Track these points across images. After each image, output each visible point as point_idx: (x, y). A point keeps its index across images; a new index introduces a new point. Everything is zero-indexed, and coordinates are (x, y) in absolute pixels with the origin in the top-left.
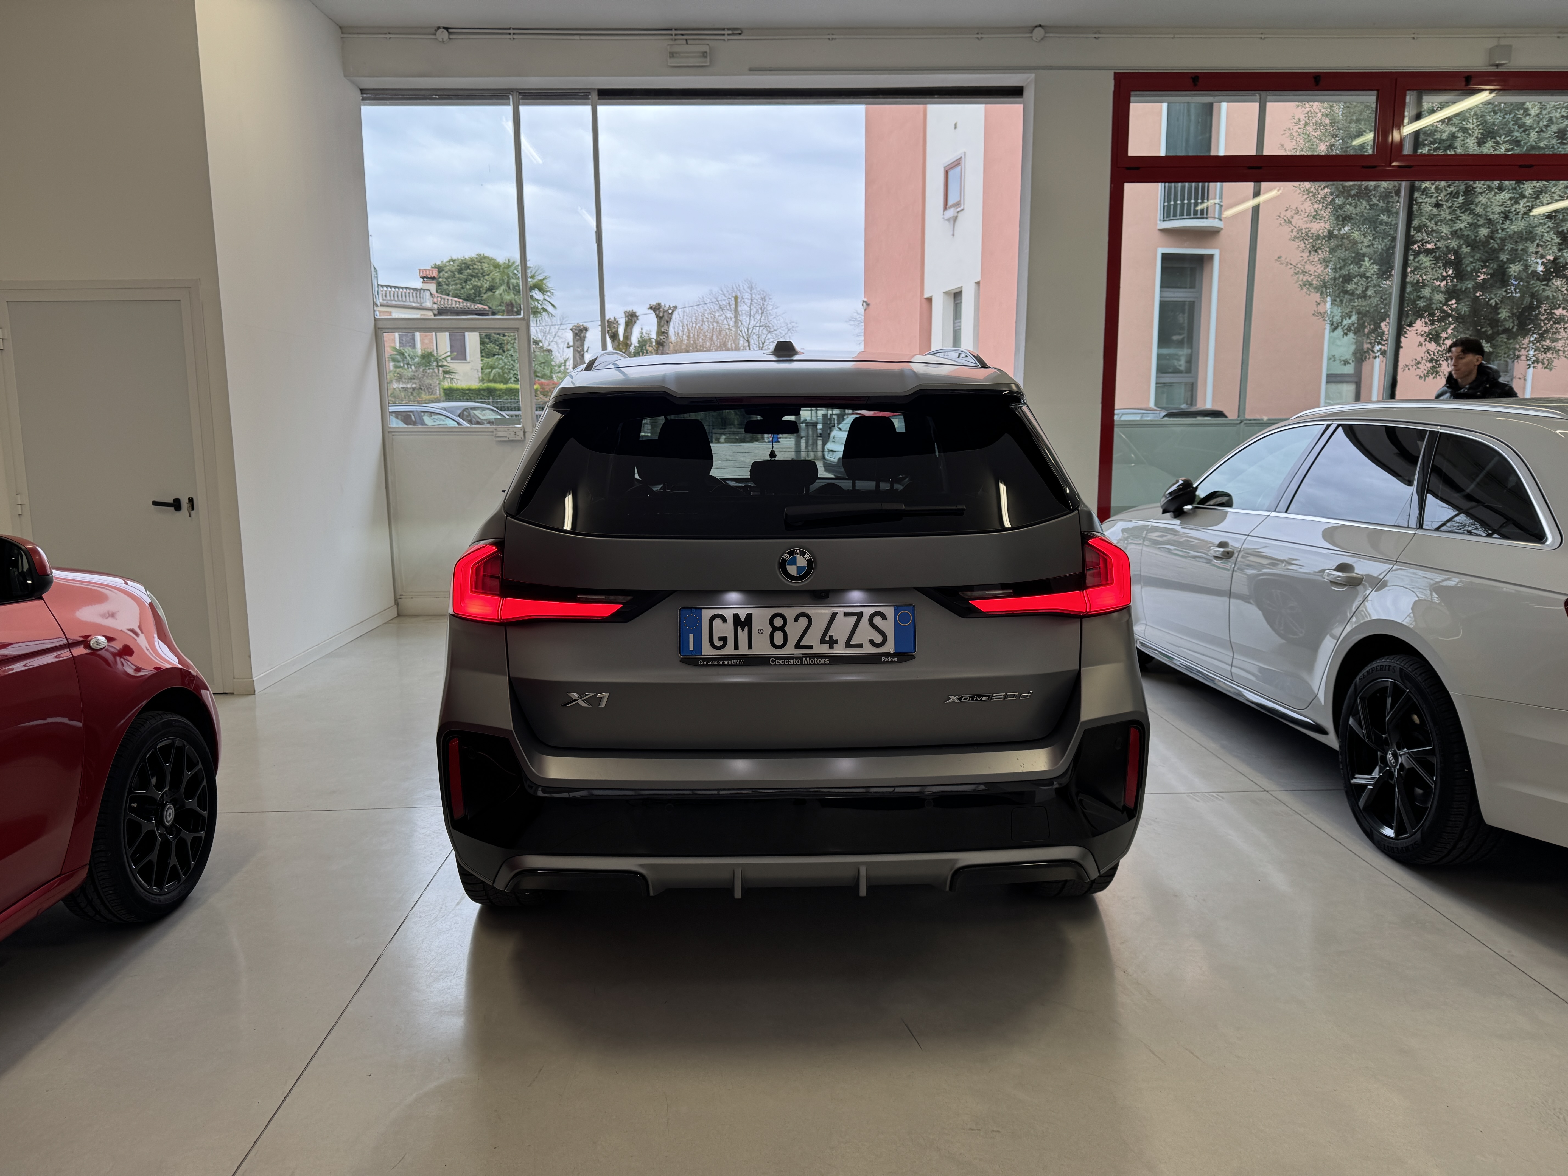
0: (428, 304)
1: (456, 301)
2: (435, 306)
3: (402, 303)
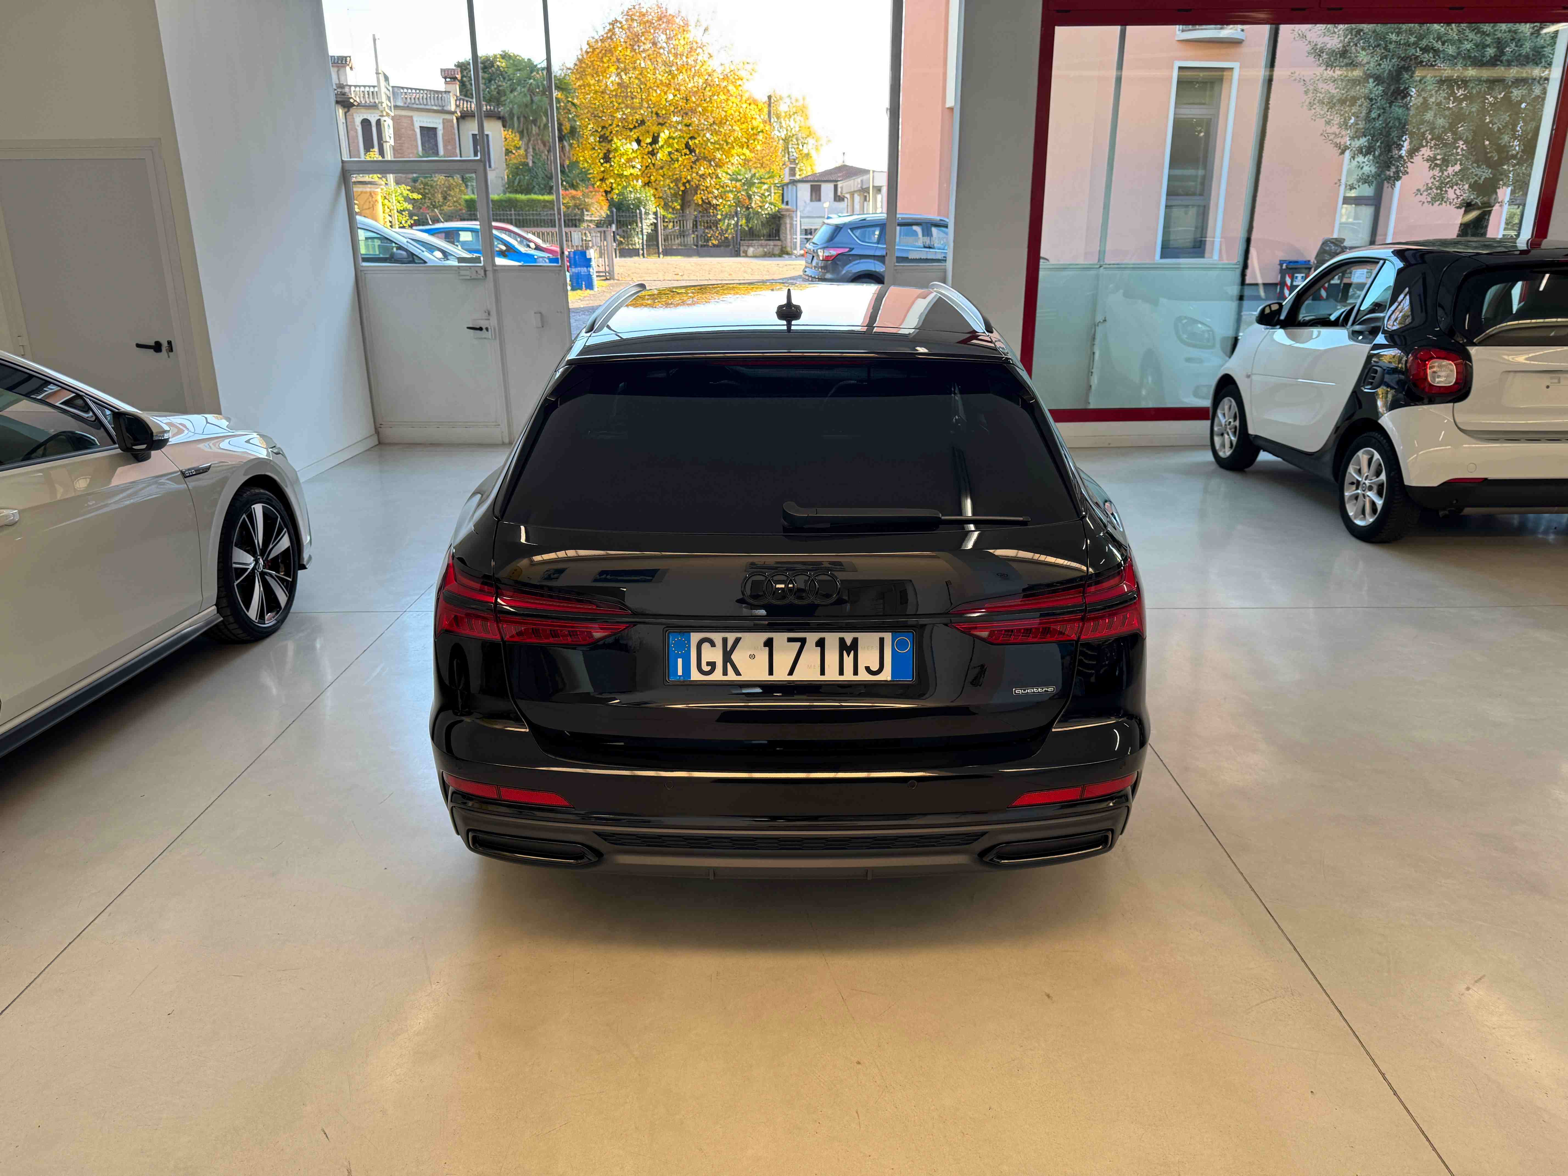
0: (449, 107)
2: (458, 110)
3: (426, 106)
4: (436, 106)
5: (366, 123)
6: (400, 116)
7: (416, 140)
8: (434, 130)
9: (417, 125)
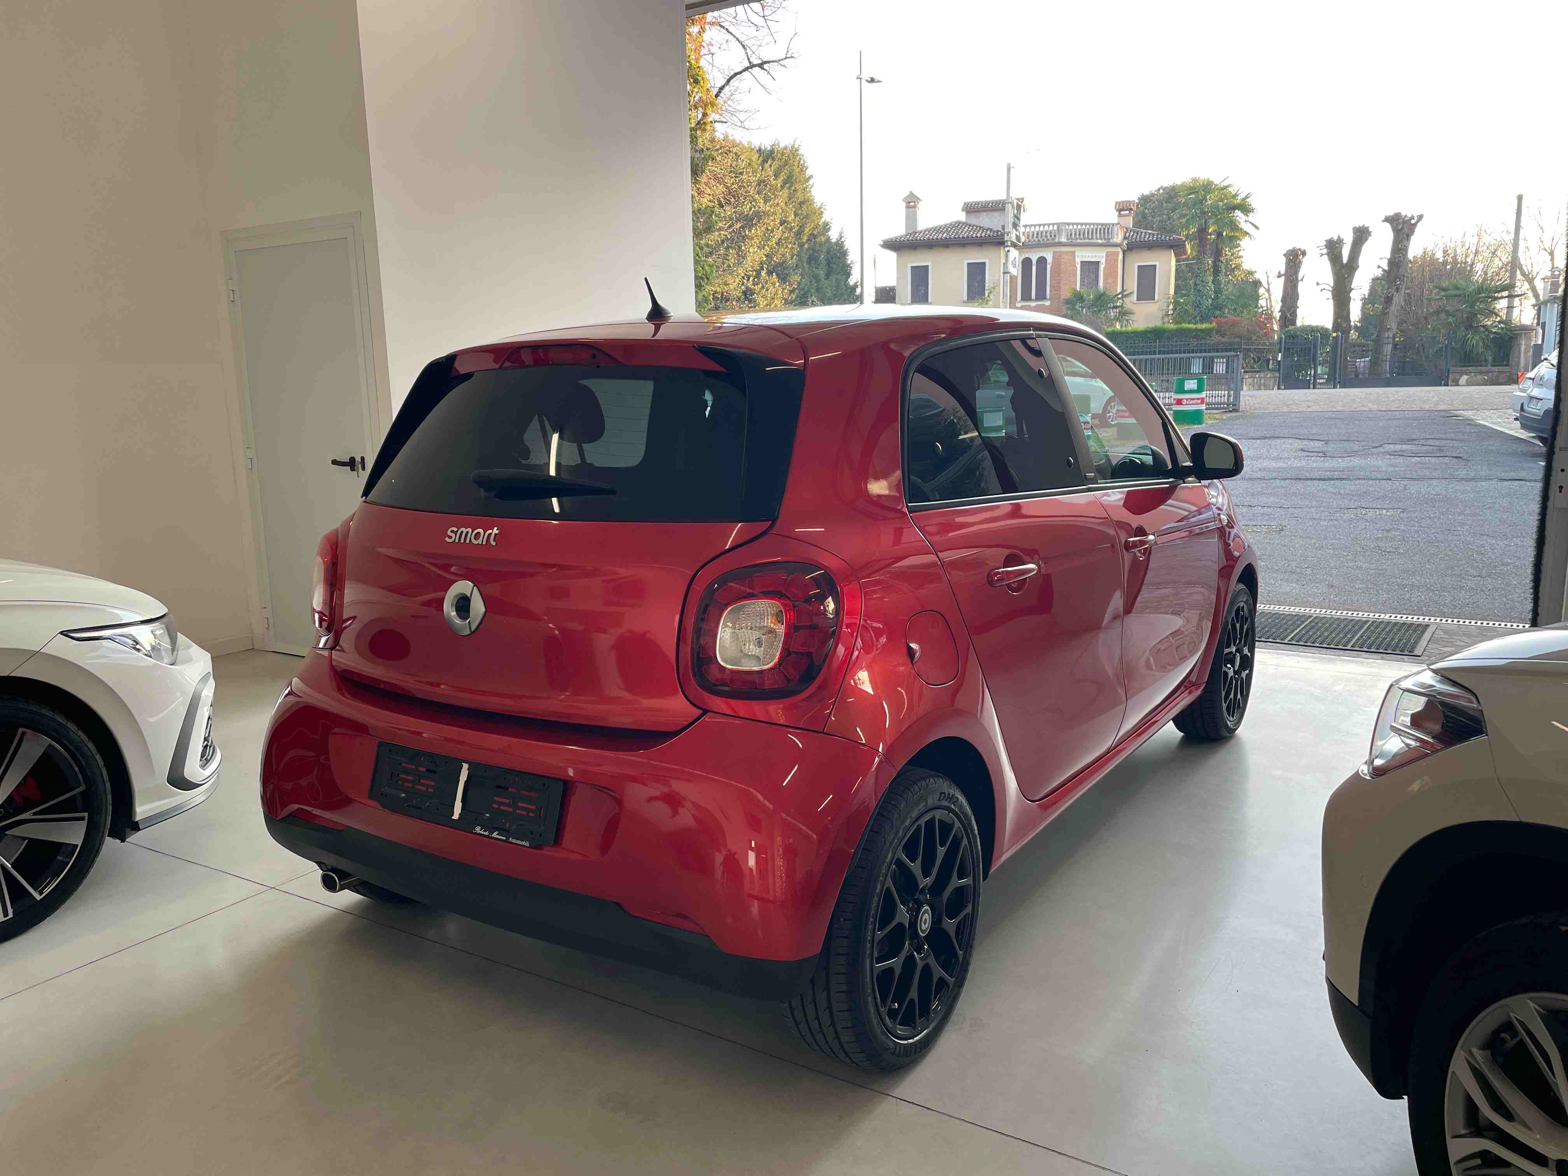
0: (1116, 239)
2: (1126, 242)
3: (1088, 241)
4: (1101, 239)
5: (1027, 263)
6: (1061, 252)
7: (1075, 275)
8: (1098, 263)
9: (1078, 260)
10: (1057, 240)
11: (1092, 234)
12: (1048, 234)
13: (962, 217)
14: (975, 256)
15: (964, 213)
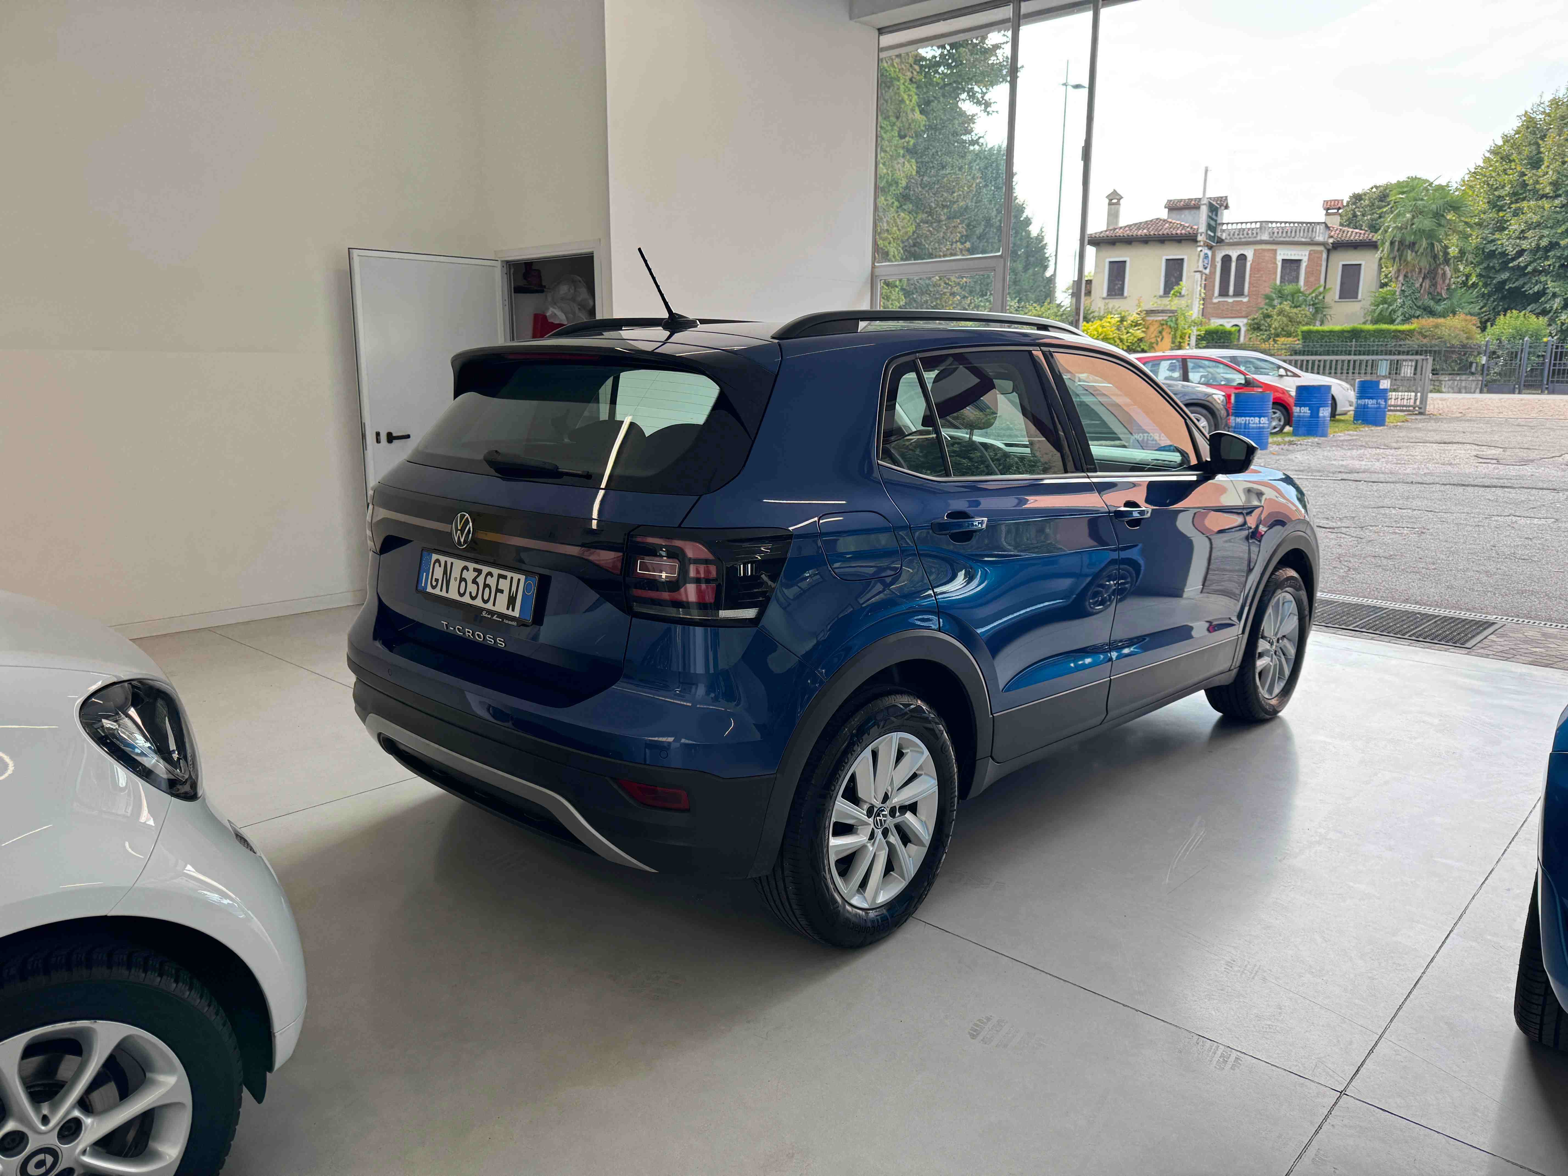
0: (1320, 238)
1: (1356, 233)
2: (1331, 241)
3: (1291, 239)
4: (1305, 238)
5: (1227, 259)
6: (1264, 250)
7: (1276, 273)
8: (1298, 262)
9: (1279, 258)
10: (1258, 238)
11: (1296, 232)
12: (1250, 232)
13: (1164, 214)
14: (1174, 252)
15: (1167, 210)
